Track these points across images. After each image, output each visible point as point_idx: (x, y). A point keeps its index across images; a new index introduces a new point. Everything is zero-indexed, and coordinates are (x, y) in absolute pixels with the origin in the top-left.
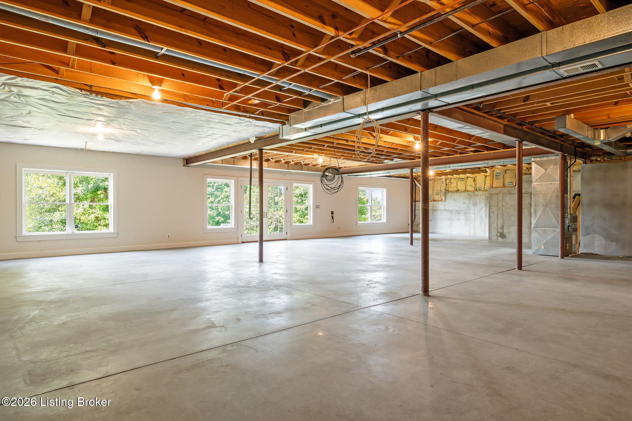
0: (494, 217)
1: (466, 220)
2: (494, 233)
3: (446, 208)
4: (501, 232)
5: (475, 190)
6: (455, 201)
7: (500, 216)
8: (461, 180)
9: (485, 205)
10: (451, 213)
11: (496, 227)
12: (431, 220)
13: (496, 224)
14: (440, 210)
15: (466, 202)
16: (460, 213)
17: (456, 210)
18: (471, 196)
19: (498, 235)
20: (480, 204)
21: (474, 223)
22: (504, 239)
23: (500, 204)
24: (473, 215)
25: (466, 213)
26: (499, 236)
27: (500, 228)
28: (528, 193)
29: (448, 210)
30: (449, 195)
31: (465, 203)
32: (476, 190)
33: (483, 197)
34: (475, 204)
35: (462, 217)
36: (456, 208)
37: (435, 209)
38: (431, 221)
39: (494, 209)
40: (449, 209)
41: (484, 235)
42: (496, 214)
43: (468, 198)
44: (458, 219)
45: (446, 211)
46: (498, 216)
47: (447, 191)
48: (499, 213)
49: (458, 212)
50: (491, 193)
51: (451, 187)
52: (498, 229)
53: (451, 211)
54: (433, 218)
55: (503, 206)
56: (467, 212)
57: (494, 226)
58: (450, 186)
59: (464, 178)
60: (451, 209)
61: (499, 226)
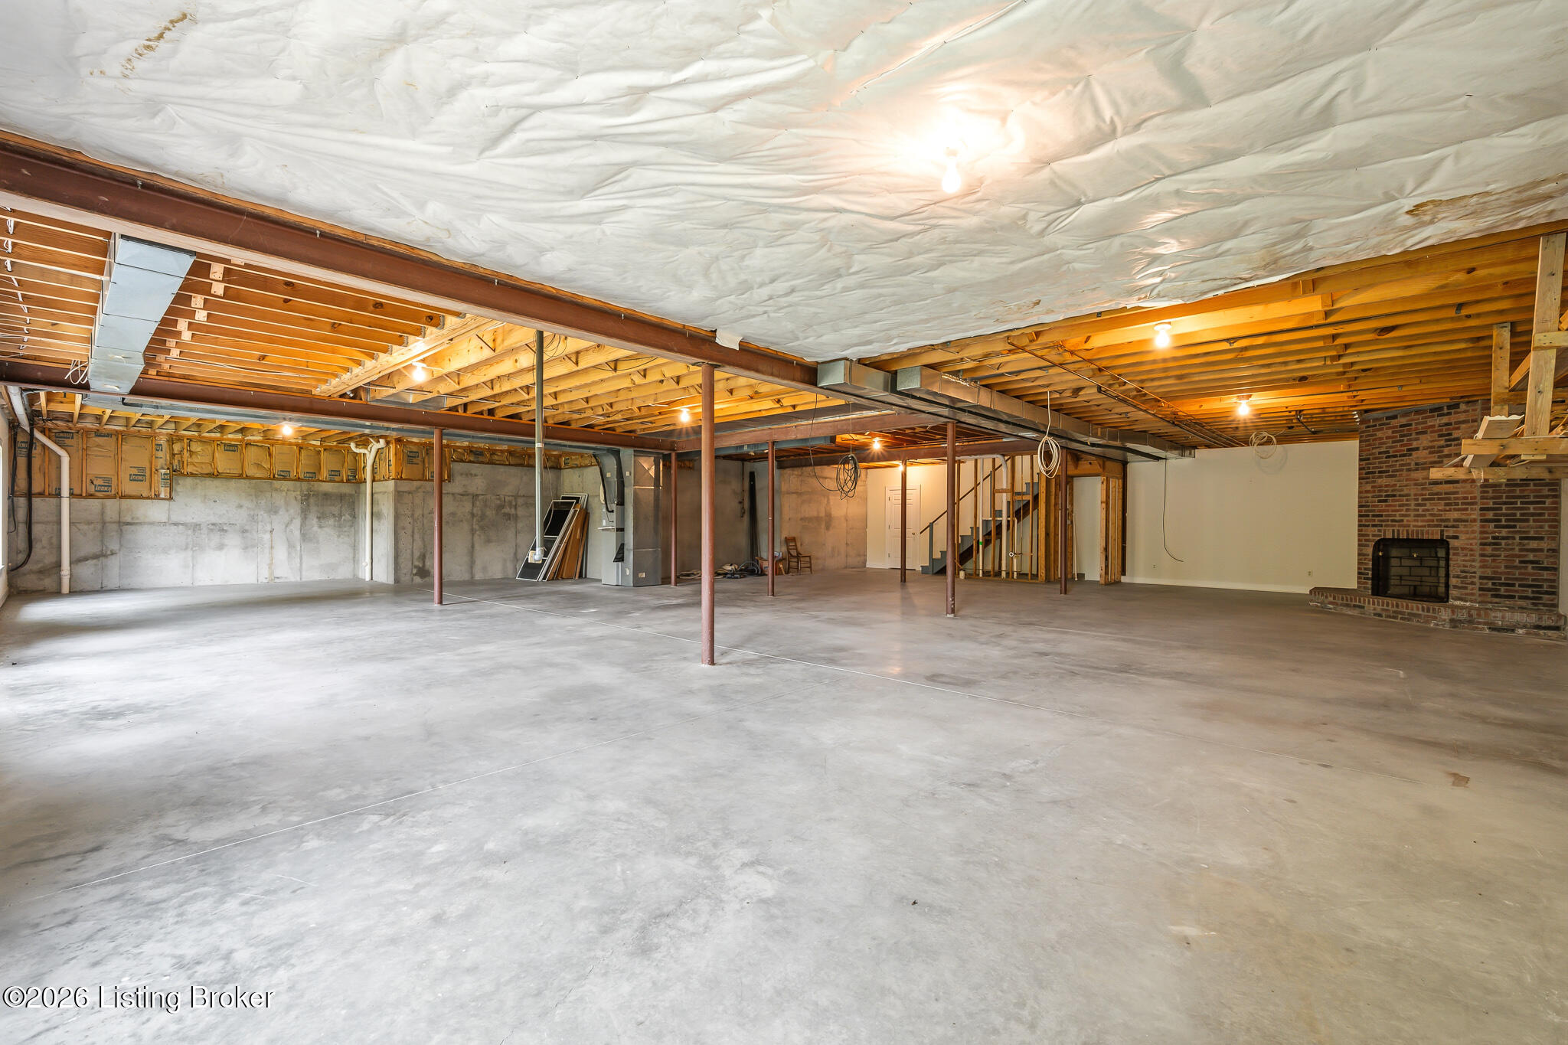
0: (406, 539)
1: (246, 548)
2: (406, 566)
3: (174, 519)
4: (421, 566)
5: (272, 477)
6: (209, 499)
7: (417, 536)
8: (227, 448)
9: (302, 512)
10: (194, 530)
11: (409, 556)
12: (112, 554)
13: (409, 551)
14: (152, 524)
15: (247, 503)
16: (226, 531)
17: (213, 524)
18: (261, 492)
19: (415, 571)
20: (287, 511)
21: (271, 553)
22: (427, 579)
23: (419, 512)
24: (267, 536)
25: (244, 531)
26: (416, 574)
27: (419, 557)
28: (468, 495)
29: (182, 524)
30: (184, 485)
31: (241, 506)
32: (274, 477)
33: (294, 494)
34: (273, 510)
35: (233, 540)
36: (214, 520)
37: (129, 519)
38: (113, 557)
39: (406, 522)
40: (189, 520)
41: (298, 579)
42: (409, 532)
43: (251, 495)
44: (221, 547)
45: (173, 527)
46: (413, 536)
47: (175, 474)
48: (416, 531)
49: (219, 528)
50: (399, 489)
51: (193, 464)
52: (414, 560)
53: (196, 527)
54: (121, 545)
55: (423, 516)
56: (247, 528)
57: (405, 556)
58: (189, 460)
59: (236, 446)
60: (194, 521)
61: (417, 554)
